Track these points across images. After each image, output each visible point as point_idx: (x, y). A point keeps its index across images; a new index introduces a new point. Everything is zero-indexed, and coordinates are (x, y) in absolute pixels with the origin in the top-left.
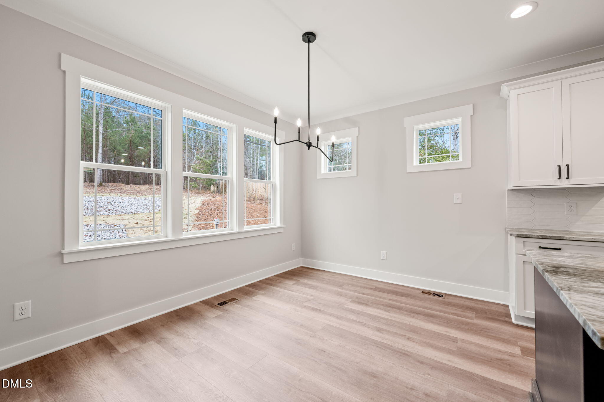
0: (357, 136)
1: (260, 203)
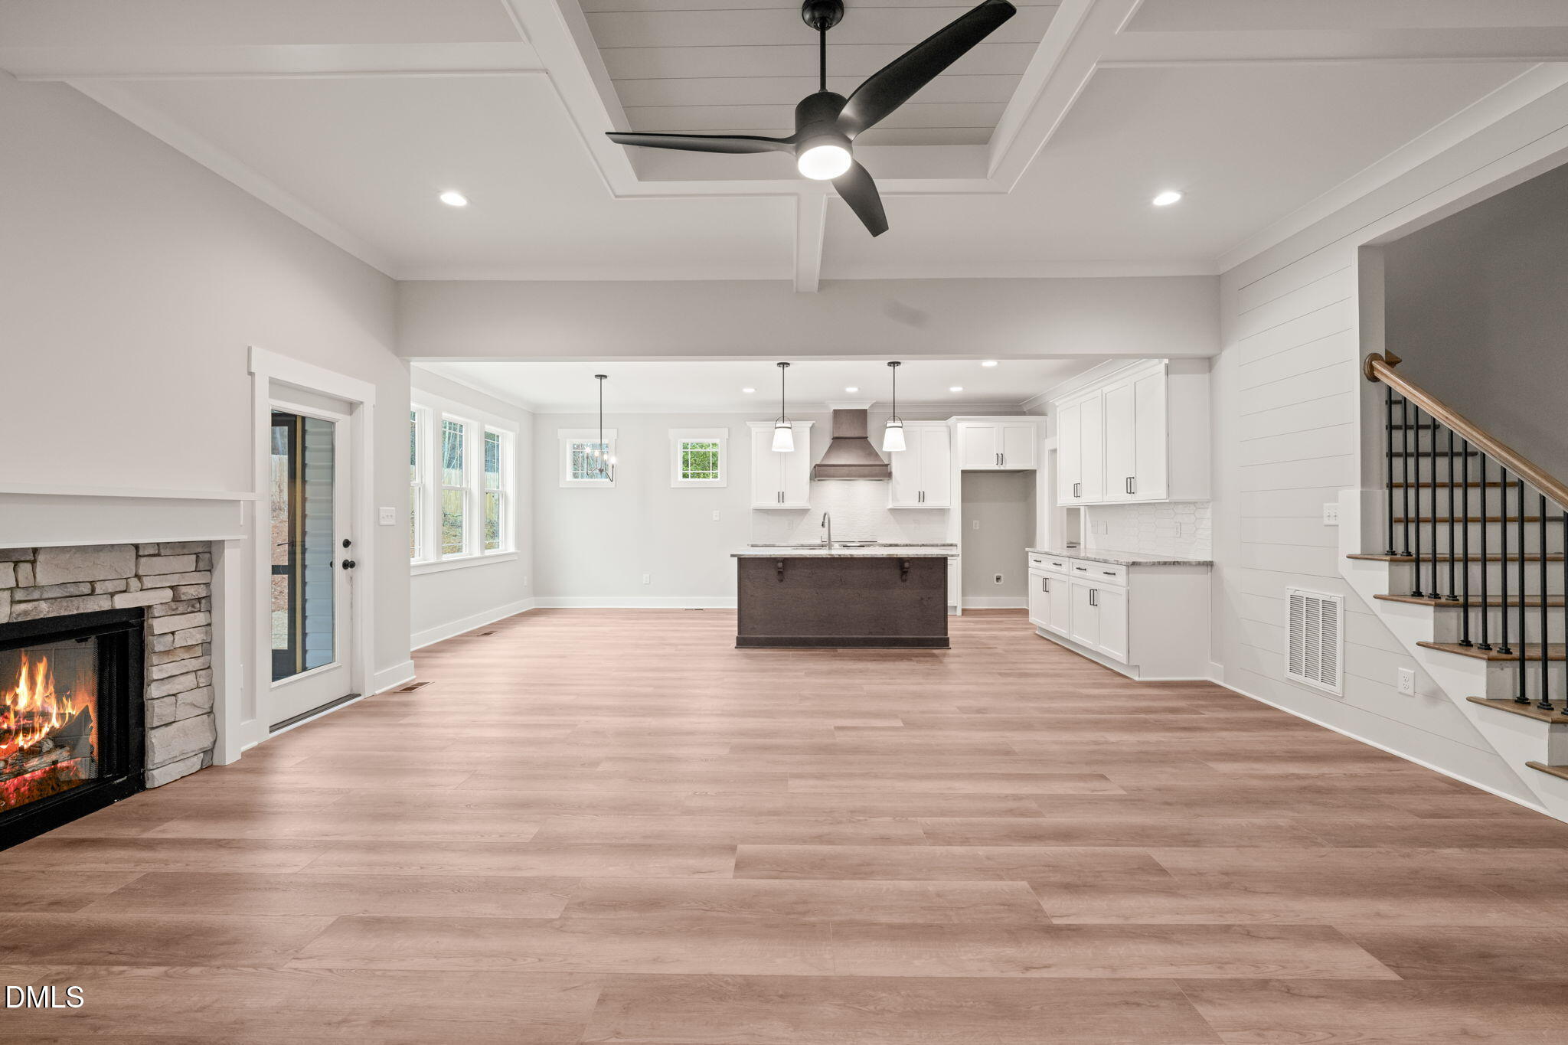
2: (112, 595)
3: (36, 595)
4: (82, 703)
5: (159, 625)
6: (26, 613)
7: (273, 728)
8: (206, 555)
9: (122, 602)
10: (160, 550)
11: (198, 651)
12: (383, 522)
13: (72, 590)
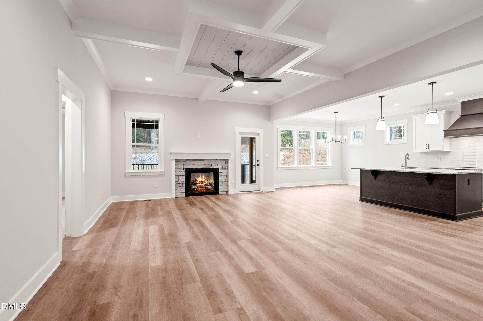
0: (365, 129)
1: (324, 157)
2: (214, 166)
3: (205, 165)
4: (212, 181)
5: (220, 171)
6: (204, 167)
7: (239, 192)
8: (227, 161)
9: (215, 167)
10: (220, 160)
11: (226, 176)
12: (265, 157)
13: (209, 165)
